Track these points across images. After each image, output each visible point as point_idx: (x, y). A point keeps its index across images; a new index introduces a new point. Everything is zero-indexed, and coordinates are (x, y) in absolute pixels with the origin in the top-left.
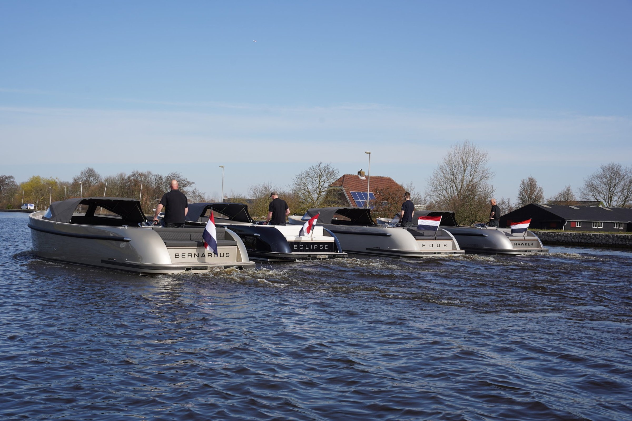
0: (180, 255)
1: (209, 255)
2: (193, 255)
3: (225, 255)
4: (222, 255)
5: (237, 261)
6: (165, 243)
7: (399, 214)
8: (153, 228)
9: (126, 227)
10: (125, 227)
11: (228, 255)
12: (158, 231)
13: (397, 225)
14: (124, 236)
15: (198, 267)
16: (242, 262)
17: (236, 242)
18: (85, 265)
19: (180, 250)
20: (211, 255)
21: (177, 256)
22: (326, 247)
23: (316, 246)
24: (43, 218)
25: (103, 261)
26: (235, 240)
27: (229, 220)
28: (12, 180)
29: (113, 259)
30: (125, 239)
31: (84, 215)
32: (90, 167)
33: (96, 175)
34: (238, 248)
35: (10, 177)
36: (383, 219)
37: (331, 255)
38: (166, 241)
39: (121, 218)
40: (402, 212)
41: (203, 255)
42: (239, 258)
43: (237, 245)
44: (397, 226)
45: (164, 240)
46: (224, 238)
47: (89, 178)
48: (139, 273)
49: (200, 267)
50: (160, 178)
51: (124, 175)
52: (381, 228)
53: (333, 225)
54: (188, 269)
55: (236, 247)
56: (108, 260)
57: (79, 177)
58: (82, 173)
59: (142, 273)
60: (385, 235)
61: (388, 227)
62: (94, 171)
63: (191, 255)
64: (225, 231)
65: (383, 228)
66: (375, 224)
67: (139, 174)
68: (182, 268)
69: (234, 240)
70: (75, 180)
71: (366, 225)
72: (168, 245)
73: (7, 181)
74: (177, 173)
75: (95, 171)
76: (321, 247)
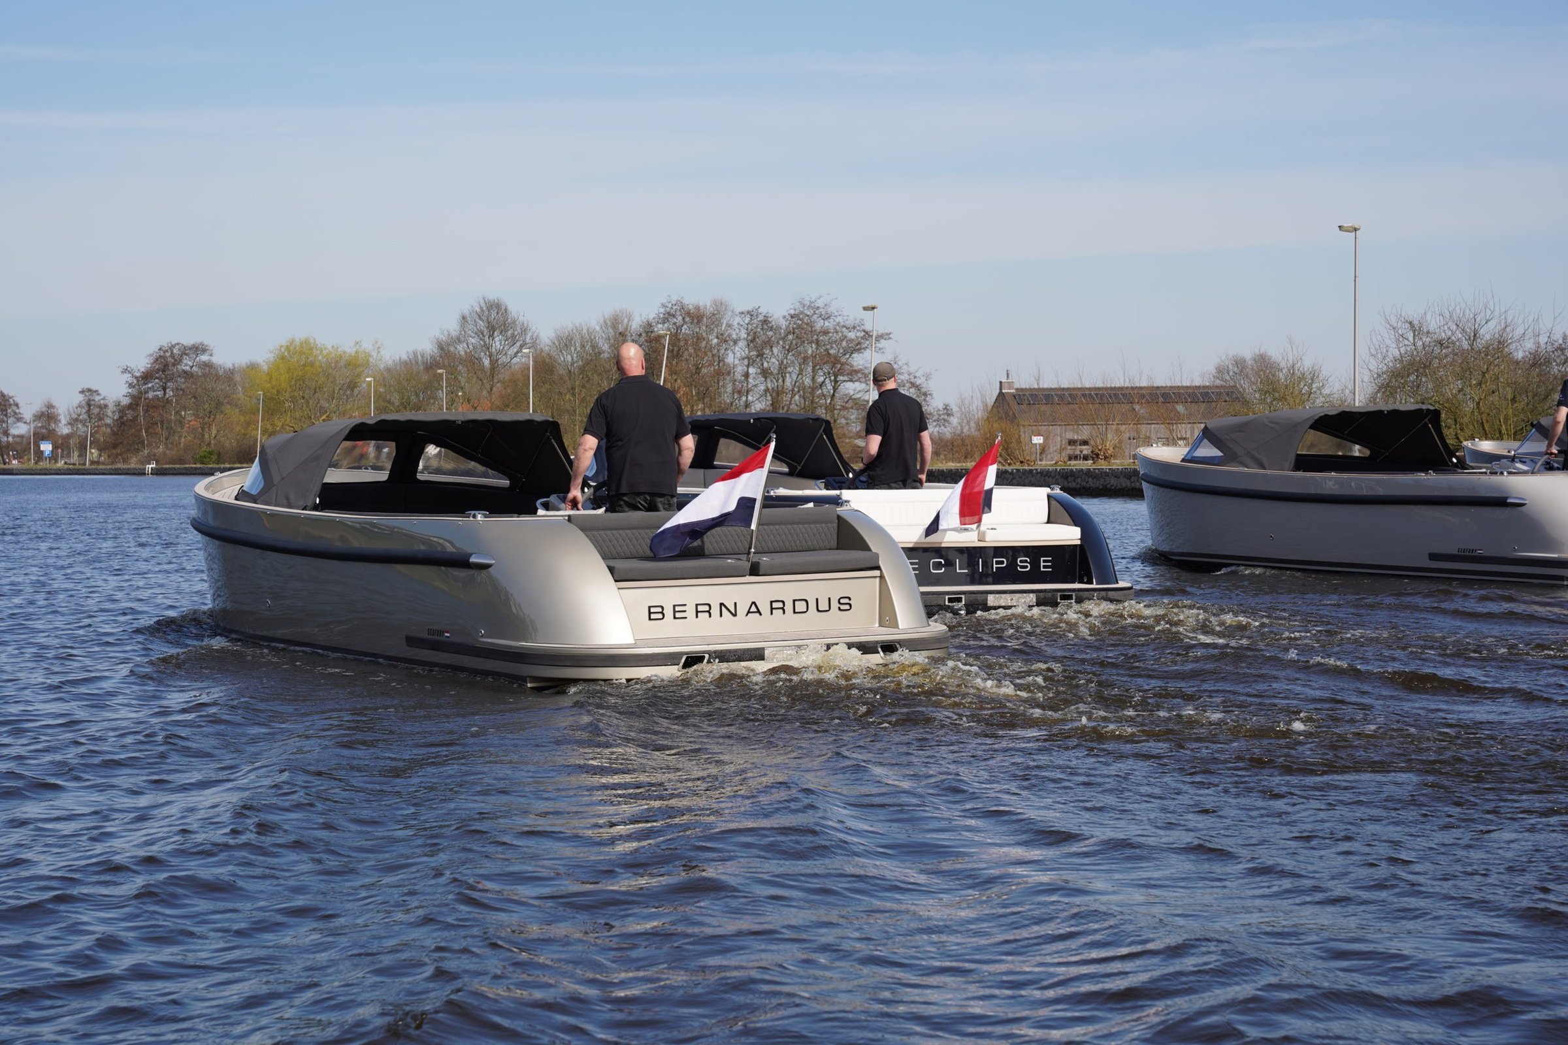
0: (669, 612)
1: (775, 605)
2: (715, 610)
3: (835, 605)
4: (823, 605)
5: (881, 625)
6: (611, 570)
7: (1545, 421)
8: (569, 516)
9: (479, 517)
10: (474, 516)
11: (845, 604)
12: (587, 528)
13: (1547, 463)
14: (469, 550)
15: (730, 651)
16: (896, 626)
17: (877, 556)
18: (370, 659)
19: (667, 594)
20: (780, 605)
21: (655, 613)
22: (1044, 564)
23: (997, 563)
24: (242, 495)
25: (412, 641)
26: (874, 550)
27: (791, 474)
28: (204, 358)
29: (441, 633)
30: (473, 560)
31: (383, 476)
32: (492, 296)
33: (514, 322)
34: (882, 577)
35: (199, 349)
36: (1486, 446)
37: (1049, 595)
38: (615, 563)
39: (506, 483)
40: (1557, 411)
41: (753, 609)
42: (887, 615)
43: (878, 568)
44: (1549, 467)
45: (605, 557)
46: (834, 544)
47: (492, 336)
48: (523, 679)
49: (736, 651)
50: (765, 321)
51: (626, 321)
52: (1483, 477)
53: (1300, 474)
54: (693, 660)
55: (877, 573)
56: (426, 636)
57: (454, 334)
58: (464, 318)
59: (535, 679)
60: (1500, 502)
61: (1509, 473)
62: (506, 310)
63: (707, 608)
64: (839, 517)
65: (1493, 478)
66: (1462, 465)
67: (688, 313)
68: (669, 659)
69: (869, 549)
70: (441, 346)
71: (1425, 470)
72: (619, 577)
73: (187, 364)
74: (820, 303)
75: (510, 308)
76: (1024, 564)
